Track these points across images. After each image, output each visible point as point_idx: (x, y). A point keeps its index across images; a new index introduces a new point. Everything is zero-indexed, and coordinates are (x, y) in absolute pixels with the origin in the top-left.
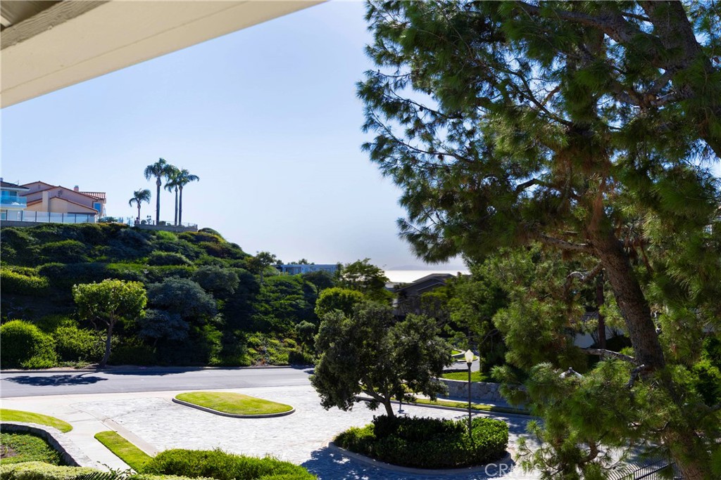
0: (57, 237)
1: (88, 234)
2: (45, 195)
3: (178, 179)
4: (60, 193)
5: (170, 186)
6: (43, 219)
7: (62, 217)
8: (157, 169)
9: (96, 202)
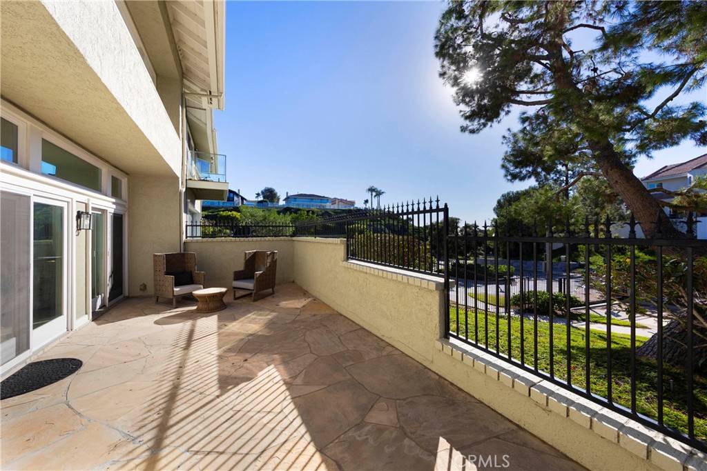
0: (340, 213)
1: (350, 211)
2: (337, 202)
3: (379, 194)
4: (341, 200)
5: (375, 196)
6: (336, 208)
7: (342, 207)
8: (371, 190)
9: (352, 203)
